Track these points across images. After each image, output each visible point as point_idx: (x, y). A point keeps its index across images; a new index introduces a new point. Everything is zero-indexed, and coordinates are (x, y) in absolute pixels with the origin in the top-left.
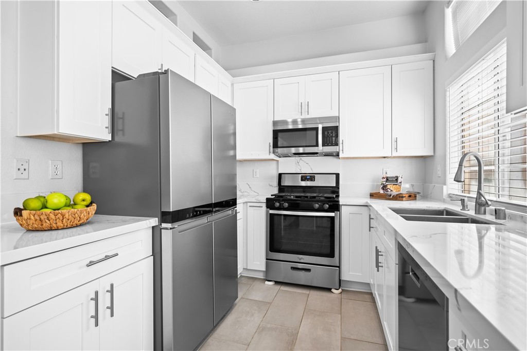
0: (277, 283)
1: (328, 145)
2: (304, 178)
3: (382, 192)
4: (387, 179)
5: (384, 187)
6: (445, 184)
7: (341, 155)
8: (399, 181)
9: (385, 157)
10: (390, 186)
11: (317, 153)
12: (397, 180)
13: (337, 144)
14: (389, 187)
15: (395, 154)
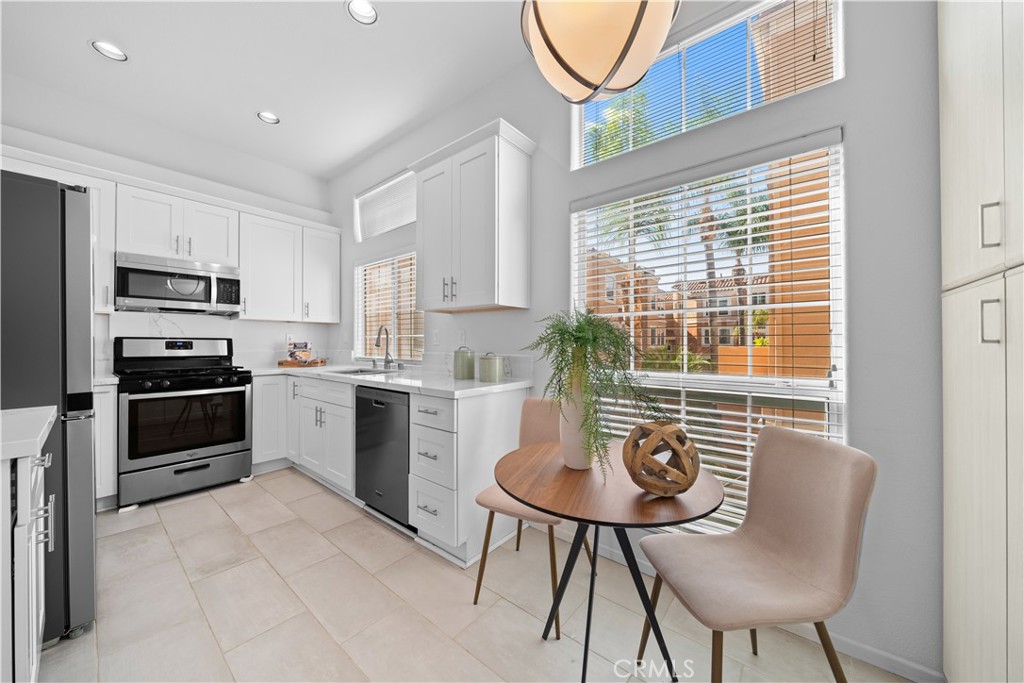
0: (141, 504)
1: (225, 302)
2: (171, 345)
3: (289, 359)
4: (295, 346)
5: (292, 355)
6: (352, 349)
7: (242, 316)
8: (309, 347)
9: (289, 322)
10: (300, 354)
11: (204, 311)
12: (306, 346)
13: (237, 302)
14: (297, 353)
15: (306, 320)
